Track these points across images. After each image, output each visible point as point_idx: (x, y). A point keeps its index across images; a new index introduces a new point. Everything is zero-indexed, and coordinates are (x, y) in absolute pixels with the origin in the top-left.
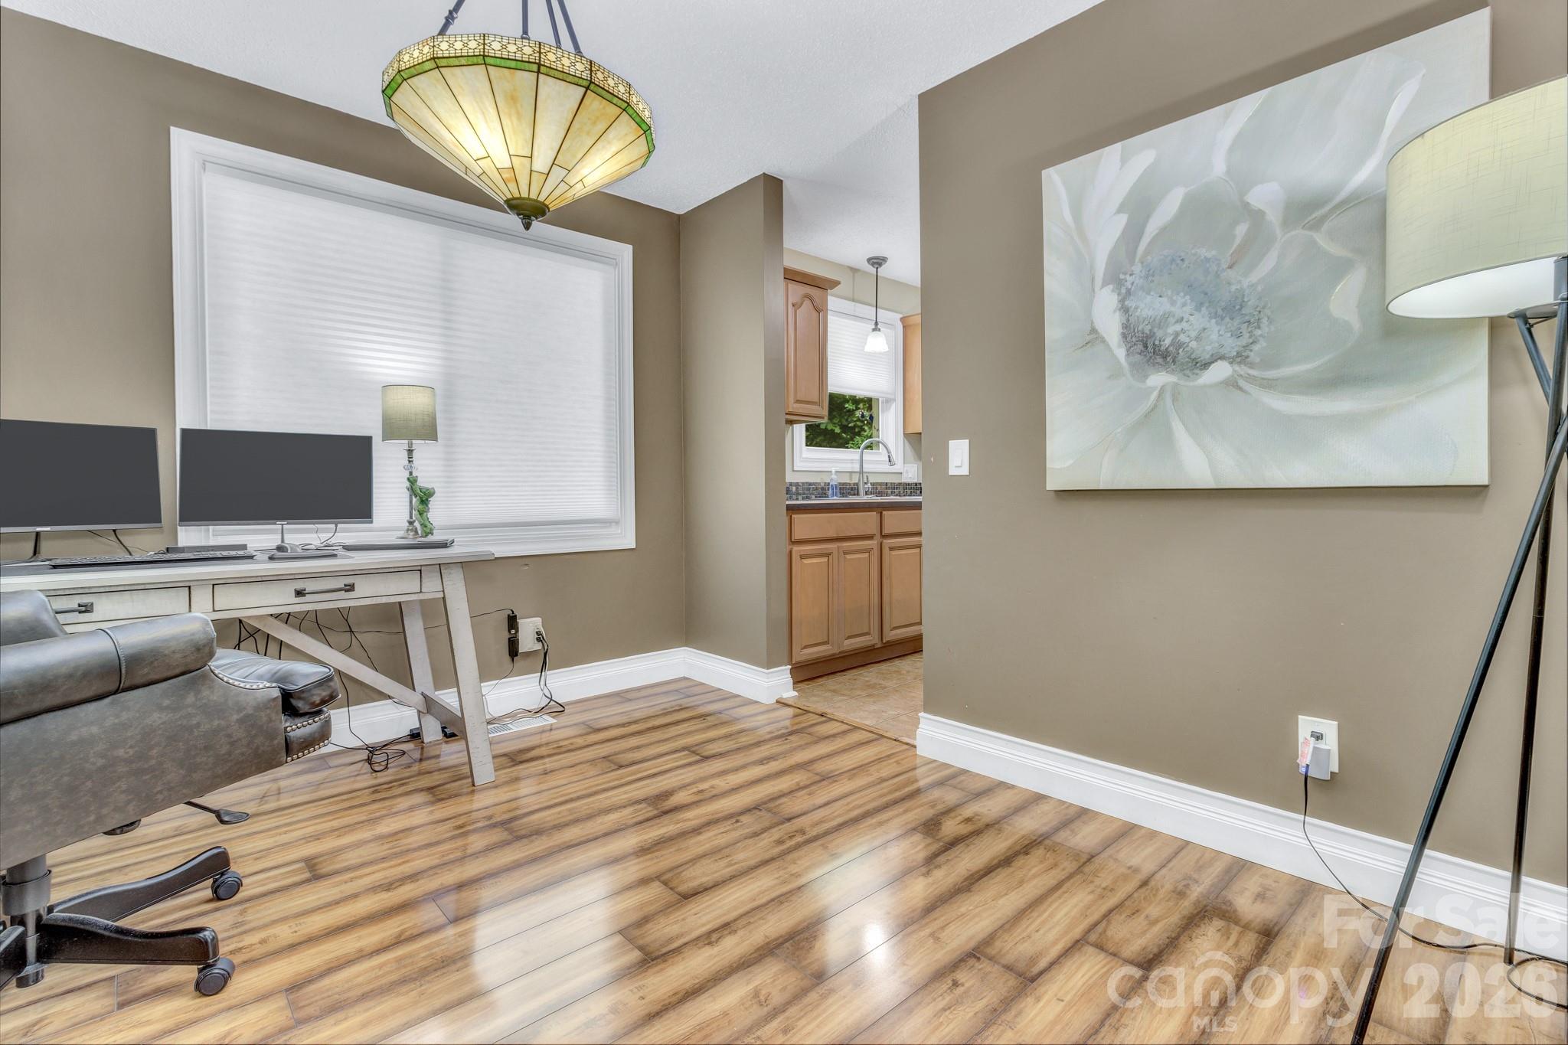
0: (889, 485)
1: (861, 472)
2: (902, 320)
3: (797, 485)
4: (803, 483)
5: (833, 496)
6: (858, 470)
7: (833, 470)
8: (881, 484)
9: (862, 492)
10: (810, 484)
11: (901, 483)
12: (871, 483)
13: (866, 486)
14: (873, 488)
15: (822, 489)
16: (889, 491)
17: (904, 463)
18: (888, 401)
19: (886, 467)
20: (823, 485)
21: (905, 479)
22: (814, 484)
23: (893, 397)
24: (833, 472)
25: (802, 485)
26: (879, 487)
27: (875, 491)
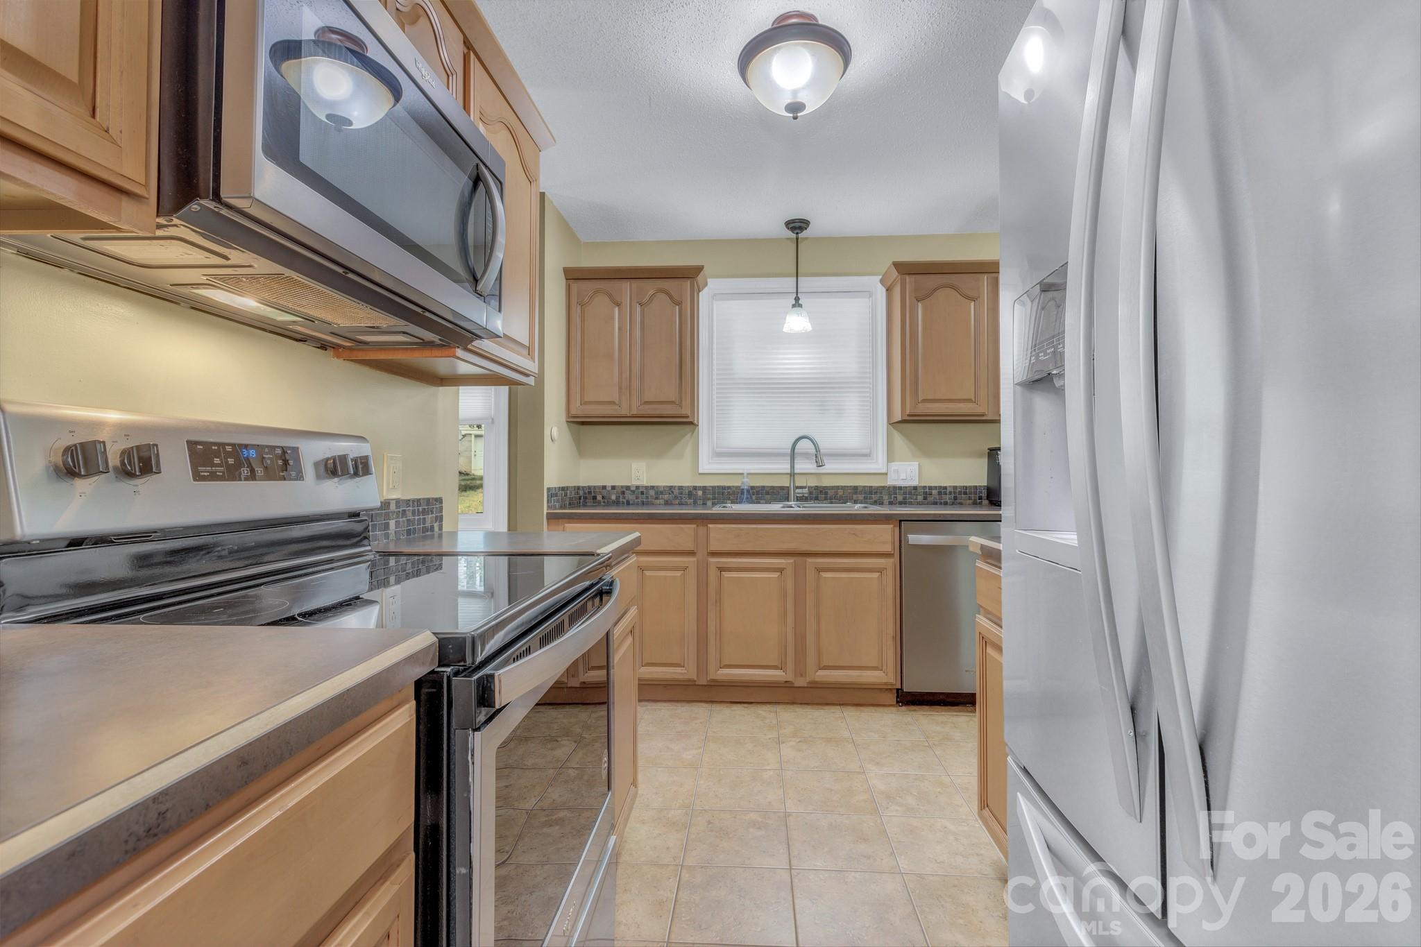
0: (860, 489)
1: (792, 474)
3: (704, 489)
4: (714, 487)
9: (792, 497)
11: (884, 487)
16: (861, 497)
17: (890, 461)
21: (893, 482)
22: (729, 488)
24: (745, 474)
25: (711, 488)
26: (841, 491)
27: (834, 496)
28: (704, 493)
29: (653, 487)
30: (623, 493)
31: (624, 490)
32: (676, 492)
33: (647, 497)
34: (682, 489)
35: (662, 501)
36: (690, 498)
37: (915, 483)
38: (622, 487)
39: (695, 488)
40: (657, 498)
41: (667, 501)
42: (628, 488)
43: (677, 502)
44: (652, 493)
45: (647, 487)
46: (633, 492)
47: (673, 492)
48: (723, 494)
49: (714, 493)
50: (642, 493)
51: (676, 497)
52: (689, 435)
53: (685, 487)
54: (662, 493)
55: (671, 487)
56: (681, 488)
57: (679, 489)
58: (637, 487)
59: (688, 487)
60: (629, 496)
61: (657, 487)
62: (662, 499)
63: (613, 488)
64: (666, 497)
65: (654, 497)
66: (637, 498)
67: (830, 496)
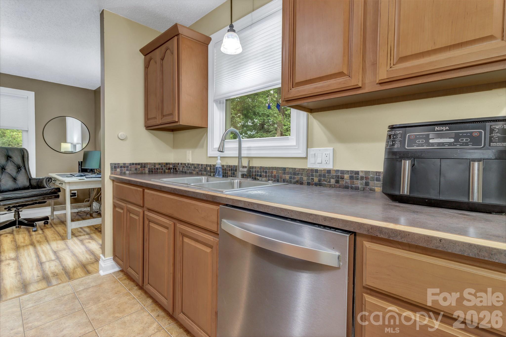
1: (240, 157)
11: (305, 169)
16: (288, 176)
17: (308, 147)
21: (310, 165)
24: (219, 158)
26: (275, 171)
27: (270, 175)
37: (329, 167)
67: (268, 175)
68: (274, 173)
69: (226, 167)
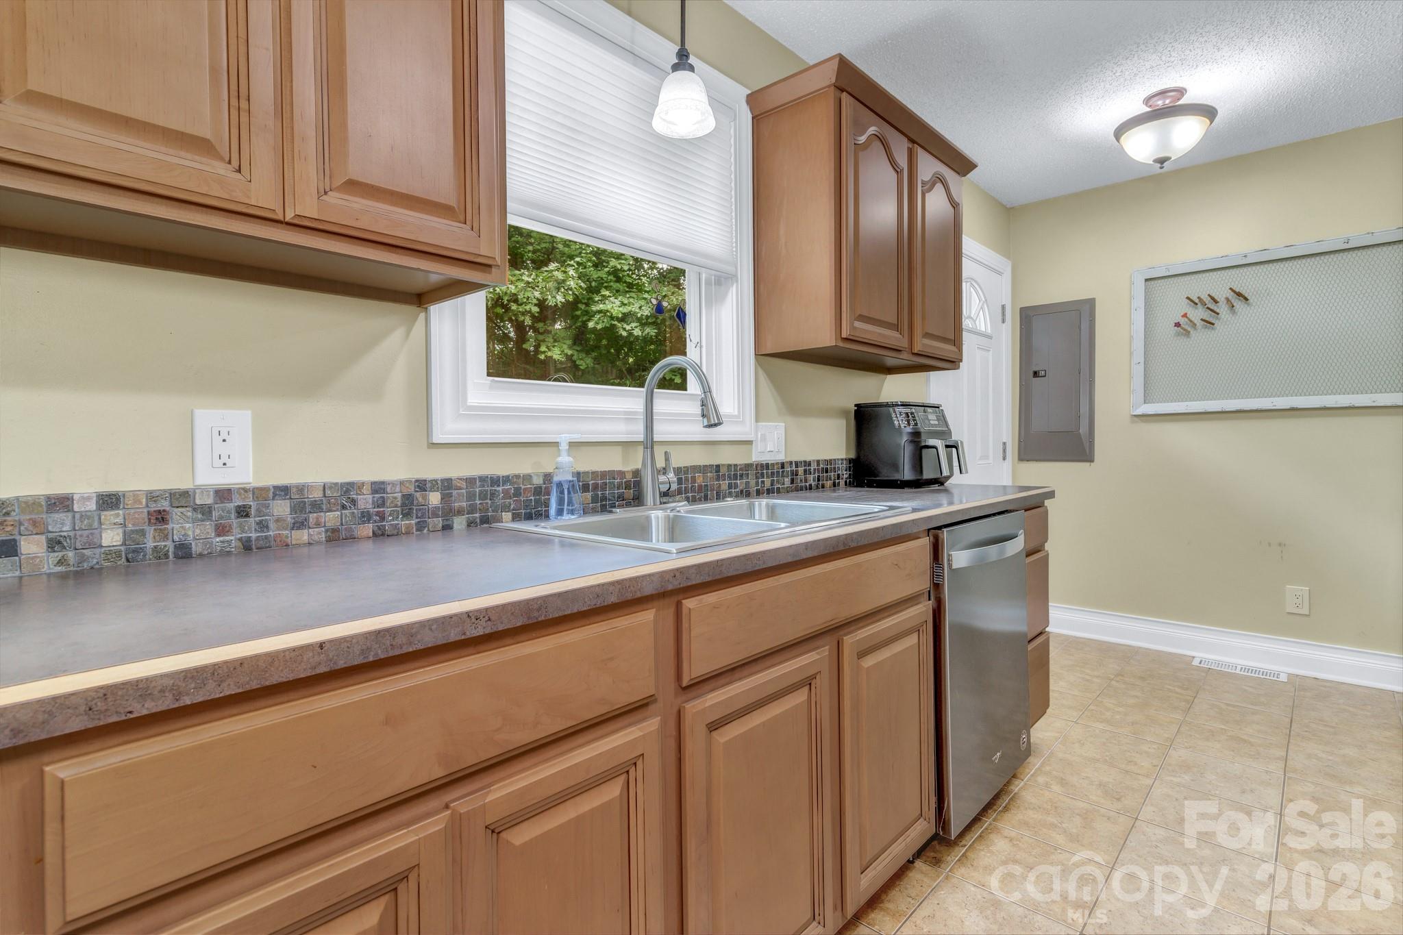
0: (723, 471)
1: (649, 443)
2: (752, 99)
3: (446, 486)
4: (470, 481)
5: (560, 512)
6: (641, 437)
7: (564, 440)
8: (704, 469)
9: (649, 495)
10: (495, 481)
11: (751, 465)
12: (678, 471)
13: (662, 478)
14: (680, 481)
15: (538, 491)
16: (724, 484)
17: (757, 421)
18: (721, 280)
19: (695, 430)
20: (538, 481)
21: (758, 455)
22: (507, 479)
23: (730, 269)
24: (564, 446)
25: (464, 485)
26: (699, 476)
27: (690, 486)
28: (446, 497)
29: (283, 491)
30: (160, 518)
31: (164, 505)
32: (366, 501)
33: (263, 526)
34: (384, 491)
35: (319, 534)
36: (407, 515)
37: (781, 457)
38: (152, 496)
39: (422, 485)
40: (300, 525)
41: (335, 531)
42: (181, 497)
43: (368, 529)
44: (281, 508)
45: (260, 493)
46: (206, 511)
47: (354, 502)
48: (493, 494)
49: (471, 496)
50: (243, 512)
51: (366, 517)
52: (399, 333)
53: (393, 484)
54: (316, 506)
55: (348, 489)
56: (378, 488)
57: (375, 491)
58: (223, 494)
59: (402, 483)
60: (184, 527)
61: (301, 489)
62: (318, 525)
63: (109, 501)
64: (332, 518)
65: (290, 520)
66: (221, 530)
67: (685, 487)
68: (699, 481)
69: (542, 482)
